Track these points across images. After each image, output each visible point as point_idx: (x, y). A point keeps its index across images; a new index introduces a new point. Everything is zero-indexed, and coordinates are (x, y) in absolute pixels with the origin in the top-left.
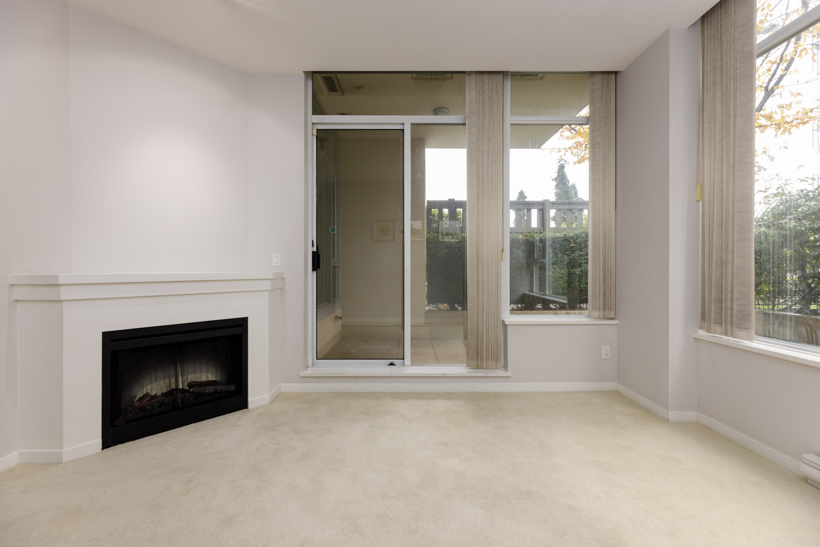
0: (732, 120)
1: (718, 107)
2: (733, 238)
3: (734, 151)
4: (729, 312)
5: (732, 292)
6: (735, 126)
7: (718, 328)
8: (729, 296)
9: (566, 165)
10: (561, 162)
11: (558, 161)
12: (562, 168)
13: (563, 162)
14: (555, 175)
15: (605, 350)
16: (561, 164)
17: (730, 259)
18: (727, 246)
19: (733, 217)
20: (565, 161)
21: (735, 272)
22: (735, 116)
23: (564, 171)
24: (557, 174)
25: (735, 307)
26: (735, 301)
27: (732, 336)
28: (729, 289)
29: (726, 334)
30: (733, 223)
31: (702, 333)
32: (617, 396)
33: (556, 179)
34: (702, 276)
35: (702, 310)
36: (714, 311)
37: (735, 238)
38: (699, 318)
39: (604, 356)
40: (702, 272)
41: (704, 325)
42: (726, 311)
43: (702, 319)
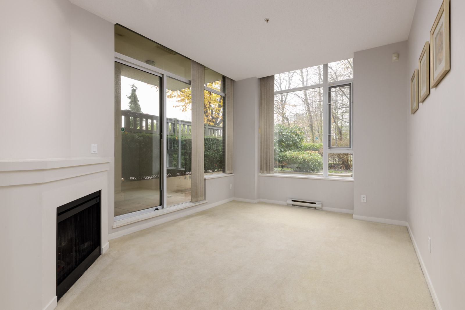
0: (269, 111)
2: (270, 146)
3: (270, 120)
4: (269, 166)
5: (270, 161)
6: (270, 114)
7: (266, 172)
8: (269, 162)
9: (136, 90)
10: (133, 88)
11: (132, 87)
12: (134, 91)
13: (135, 88)
14: (129, 95)
15: (231, 185)
16: (134, 89)
17: (269, 151)
18: (268, 148)
19: (270, 139)
20: (136, 88)
21: (270, 155)
22: (270, 110)
23: (135, 93)
24: (130, 94)
25: (270, 165)
26: (270, 164)
27: (270, 173)
28: (269, 160)
29: (268, 173)
30: (270, 141)
31: (260, 174)
32: (233, 201)
33: (130, 98)
34: (261, 156)
35: (261, 167)
36: (265, 167)
37: (270, 145)
38: (260, 169)
39: (231, 188)
40: (261, 155)
41: (261, 171)
42: (268, 166)
43: (261, 170)
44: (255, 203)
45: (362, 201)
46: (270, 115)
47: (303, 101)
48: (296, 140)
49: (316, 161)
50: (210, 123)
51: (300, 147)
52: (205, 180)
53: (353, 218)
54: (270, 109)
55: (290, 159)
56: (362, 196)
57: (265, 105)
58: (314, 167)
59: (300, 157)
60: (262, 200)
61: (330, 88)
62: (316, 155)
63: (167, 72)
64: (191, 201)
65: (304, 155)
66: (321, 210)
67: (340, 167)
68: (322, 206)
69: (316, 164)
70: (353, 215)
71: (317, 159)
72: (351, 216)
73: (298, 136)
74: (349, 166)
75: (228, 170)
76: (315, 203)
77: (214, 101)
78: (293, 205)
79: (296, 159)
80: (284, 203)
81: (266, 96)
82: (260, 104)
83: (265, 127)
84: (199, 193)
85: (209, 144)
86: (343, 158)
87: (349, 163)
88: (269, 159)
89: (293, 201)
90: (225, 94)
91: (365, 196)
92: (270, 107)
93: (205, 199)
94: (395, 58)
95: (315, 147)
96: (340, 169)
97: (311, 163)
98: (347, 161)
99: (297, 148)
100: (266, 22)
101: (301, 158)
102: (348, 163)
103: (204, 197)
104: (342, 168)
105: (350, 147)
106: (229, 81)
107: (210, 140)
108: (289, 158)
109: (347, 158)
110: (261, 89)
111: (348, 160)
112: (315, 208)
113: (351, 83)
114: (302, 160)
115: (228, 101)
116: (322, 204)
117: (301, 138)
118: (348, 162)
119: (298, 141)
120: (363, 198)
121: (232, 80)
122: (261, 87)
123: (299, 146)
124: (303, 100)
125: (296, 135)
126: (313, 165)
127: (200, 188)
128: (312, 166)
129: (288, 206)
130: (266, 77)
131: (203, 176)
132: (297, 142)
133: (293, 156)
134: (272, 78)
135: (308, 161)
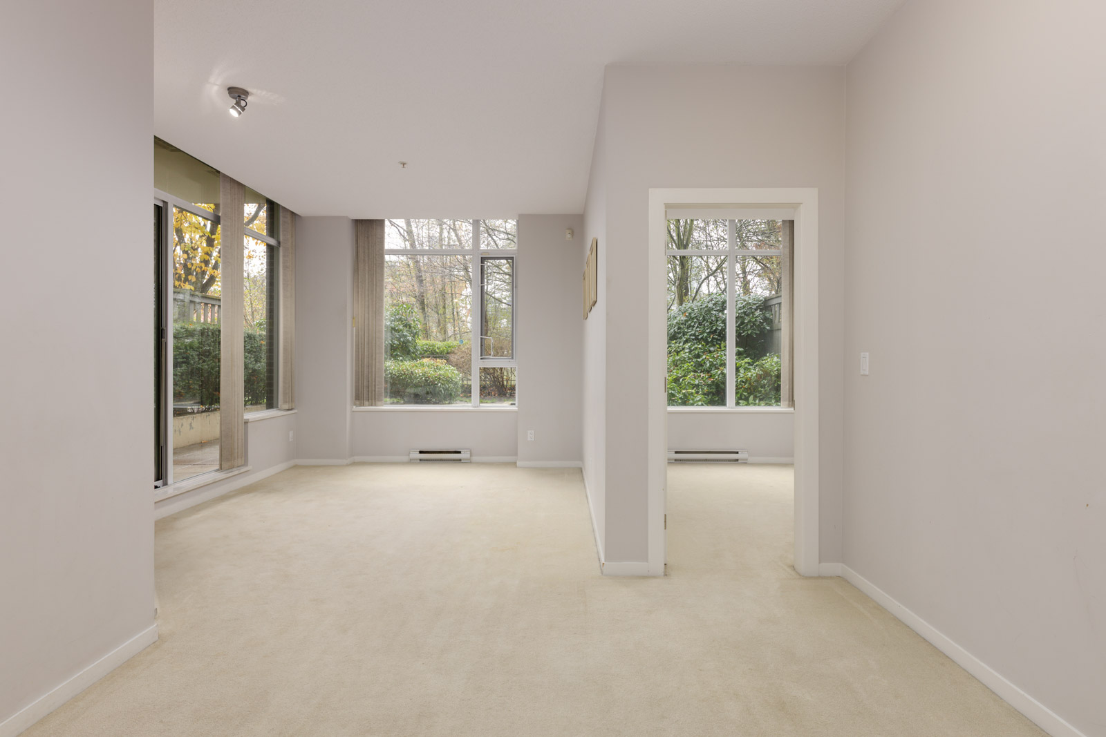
0: (374, 286)
1: (367, 276)
2: (375, 353)
4: (375, 392)
5: (375, 381)
6: (376, 291)
7: (366, 403)
8: (374, 383)
15: (291, 434)
18: (372, 356)
19: (376, 340)
22: (376, 285)
26: (377, 387)
27: (375, 405)
28: (373, 380)
29: (372, 405)
30: (375, 344)
31: (355, 407)
32: (296, 467)
34: (357, 373)
35: (356, 393)
36: (364, 393)
37: (377, 351)
38: (354, 398)
39: (290, 440)
40: (356, 371)
41: (357, 402)
42: (372, 393)
43: (356, 399)
44: (347, 465)
45: (529, 439)
46: (376, 293)
47: (401, 234)
48: (406, 336)
49: (448, 380)
50: (180, 285)
51: (413, 353)
52: (246, 423)
53: (516, 467)
54: (376, 282)
55: (398, 377)
56: (529, 432)
57: (367, 273)
58: (444, 391)
59: (419, 371)
60: (357, 459)
61: (483, 260)
62: (448, 368)
63: (174, 197)
64: (218, 467)
65: (426, 369)
66: (469, 462)
67: (489, 393)
68: (471, 456)
69: (449, 387)
70: (516, 463)
71: (450, 376)
72: (513, 464)
73: (410, 327)
74: (504, 390)
75: (285, 402)
76: (460, 452)
77: (194, 229)
78: (421, 460)
79: (410, 377)
80: (405, 458)
81: (368, 256)
82: (356, 270)
83: (366, 315)
84: (236, 451)
85: (207, 344)
86: (494, 373)
87: (505, 383)
88: (374, 378)
89: (421, 452)
90: (279, 243)
91: (533, 432)
92: (376, 279)
93: (246, 464)
94: (569, 236)
95: (437, 351)
96: (489, 395)
97: (439, 384)
98: (500, 379)
99: (408, 353)
100: (402, 165)
101: (420, 376)
102: (503, 385)
103: (243, 459)
104: (493, 394)
105: (512, 358)
106: (289, 216)
107: (210, 333)
108: (395, 375)
109: (501, 373)
110: (357, 241)
111: (502, 378)
112: (460, 460)
113: (514, 256)
114: (422, 378)
115: (284, 256)
116: (471, 451)
117: (415, 331)
118: (503, 382)
119: (410, 338)
120: (530, 435)
121: (293, 213)
122: (357, 236)
123: (411, 349)
124: (402, 231)
125: (405, 326)
126: (443, 388)
127: (238, 439)
128: (441, 391)
129: (411, 462)
130: (368, 220)
131: (243, 416)
132: (408, 341)
133: (403, 370)
134: (380, 223)
135: (434, 381)
